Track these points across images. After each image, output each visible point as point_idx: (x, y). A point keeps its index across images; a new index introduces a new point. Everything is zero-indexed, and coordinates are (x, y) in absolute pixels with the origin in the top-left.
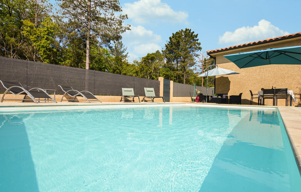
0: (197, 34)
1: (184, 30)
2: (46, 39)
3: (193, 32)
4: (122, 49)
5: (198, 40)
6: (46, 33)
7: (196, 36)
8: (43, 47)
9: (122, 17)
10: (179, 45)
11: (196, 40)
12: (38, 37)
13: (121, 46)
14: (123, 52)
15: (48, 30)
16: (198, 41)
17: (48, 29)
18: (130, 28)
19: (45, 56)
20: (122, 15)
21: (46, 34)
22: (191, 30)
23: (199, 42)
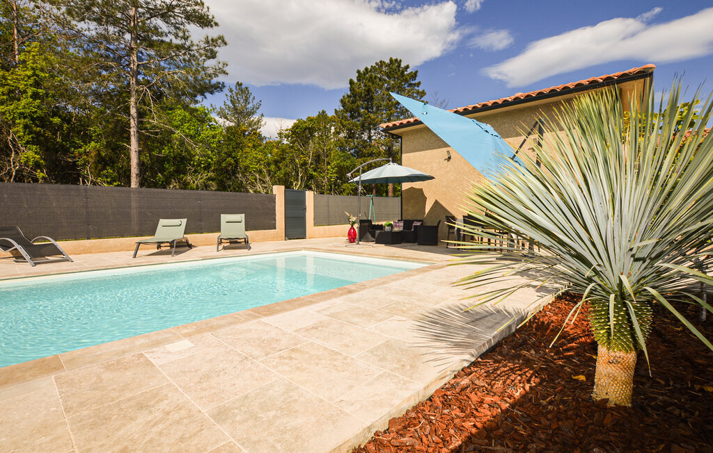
0: (417, 72)
1: (387, 61)
2: (31, 97)
3: (407, 67)
4: (250, 106)
5: (419, 84)
6: (31, 81)
7: (414, 75)
8: (22, 115)
9: (211, 42)
10: (372, 98)
11: (415, 84)
12: (10, 92)
13: (246, 100)
14: (252, 113)
15: (34, 74)
16: (420, 86)
17: (35, 71)
18: (224, 69)
19: (27, 138)
20: (210, 39)
21: (31, 85)
22: (401, 61)
23: (421, 90)
